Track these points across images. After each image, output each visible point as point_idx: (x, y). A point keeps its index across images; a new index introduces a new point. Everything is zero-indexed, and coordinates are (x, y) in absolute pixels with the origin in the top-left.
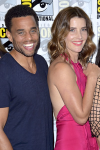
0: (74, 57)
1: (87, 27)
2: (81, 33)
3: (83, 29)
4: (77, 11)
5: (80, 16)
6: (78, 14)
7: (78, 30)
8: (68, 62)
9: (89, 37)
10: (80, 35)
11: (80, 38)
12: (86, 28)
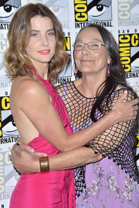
1: (54, 29)
4: (39, 9)
7: (43, 33)
9: (59, 43)
12: (53, 31)
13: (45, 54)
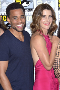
0: (45, 32)
1: (52, 15)
2: (49, 19)
3: (50, 16)
4: (47, 6)
5: (48, 9)
6: (47, 7)
7: (47, 17)
8: (42, 35)
9: (54, 20)
10: (48, 19)
11: (48, 21)
13: (47, 25)
